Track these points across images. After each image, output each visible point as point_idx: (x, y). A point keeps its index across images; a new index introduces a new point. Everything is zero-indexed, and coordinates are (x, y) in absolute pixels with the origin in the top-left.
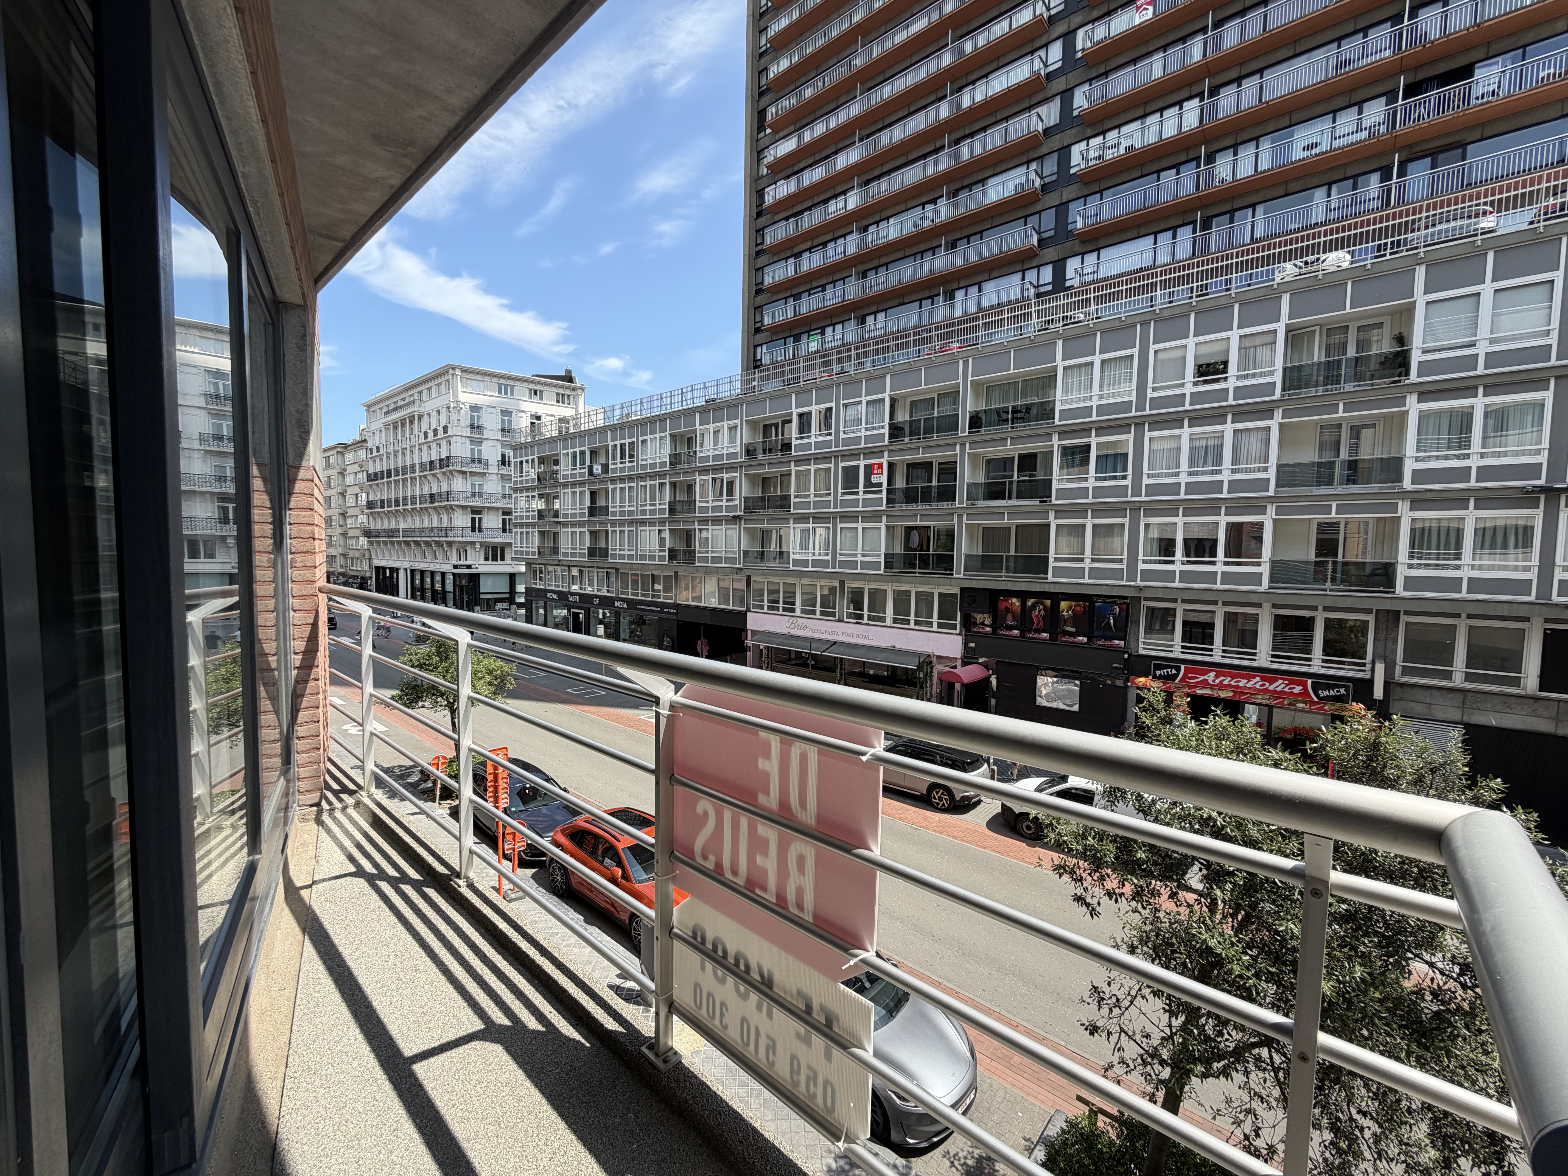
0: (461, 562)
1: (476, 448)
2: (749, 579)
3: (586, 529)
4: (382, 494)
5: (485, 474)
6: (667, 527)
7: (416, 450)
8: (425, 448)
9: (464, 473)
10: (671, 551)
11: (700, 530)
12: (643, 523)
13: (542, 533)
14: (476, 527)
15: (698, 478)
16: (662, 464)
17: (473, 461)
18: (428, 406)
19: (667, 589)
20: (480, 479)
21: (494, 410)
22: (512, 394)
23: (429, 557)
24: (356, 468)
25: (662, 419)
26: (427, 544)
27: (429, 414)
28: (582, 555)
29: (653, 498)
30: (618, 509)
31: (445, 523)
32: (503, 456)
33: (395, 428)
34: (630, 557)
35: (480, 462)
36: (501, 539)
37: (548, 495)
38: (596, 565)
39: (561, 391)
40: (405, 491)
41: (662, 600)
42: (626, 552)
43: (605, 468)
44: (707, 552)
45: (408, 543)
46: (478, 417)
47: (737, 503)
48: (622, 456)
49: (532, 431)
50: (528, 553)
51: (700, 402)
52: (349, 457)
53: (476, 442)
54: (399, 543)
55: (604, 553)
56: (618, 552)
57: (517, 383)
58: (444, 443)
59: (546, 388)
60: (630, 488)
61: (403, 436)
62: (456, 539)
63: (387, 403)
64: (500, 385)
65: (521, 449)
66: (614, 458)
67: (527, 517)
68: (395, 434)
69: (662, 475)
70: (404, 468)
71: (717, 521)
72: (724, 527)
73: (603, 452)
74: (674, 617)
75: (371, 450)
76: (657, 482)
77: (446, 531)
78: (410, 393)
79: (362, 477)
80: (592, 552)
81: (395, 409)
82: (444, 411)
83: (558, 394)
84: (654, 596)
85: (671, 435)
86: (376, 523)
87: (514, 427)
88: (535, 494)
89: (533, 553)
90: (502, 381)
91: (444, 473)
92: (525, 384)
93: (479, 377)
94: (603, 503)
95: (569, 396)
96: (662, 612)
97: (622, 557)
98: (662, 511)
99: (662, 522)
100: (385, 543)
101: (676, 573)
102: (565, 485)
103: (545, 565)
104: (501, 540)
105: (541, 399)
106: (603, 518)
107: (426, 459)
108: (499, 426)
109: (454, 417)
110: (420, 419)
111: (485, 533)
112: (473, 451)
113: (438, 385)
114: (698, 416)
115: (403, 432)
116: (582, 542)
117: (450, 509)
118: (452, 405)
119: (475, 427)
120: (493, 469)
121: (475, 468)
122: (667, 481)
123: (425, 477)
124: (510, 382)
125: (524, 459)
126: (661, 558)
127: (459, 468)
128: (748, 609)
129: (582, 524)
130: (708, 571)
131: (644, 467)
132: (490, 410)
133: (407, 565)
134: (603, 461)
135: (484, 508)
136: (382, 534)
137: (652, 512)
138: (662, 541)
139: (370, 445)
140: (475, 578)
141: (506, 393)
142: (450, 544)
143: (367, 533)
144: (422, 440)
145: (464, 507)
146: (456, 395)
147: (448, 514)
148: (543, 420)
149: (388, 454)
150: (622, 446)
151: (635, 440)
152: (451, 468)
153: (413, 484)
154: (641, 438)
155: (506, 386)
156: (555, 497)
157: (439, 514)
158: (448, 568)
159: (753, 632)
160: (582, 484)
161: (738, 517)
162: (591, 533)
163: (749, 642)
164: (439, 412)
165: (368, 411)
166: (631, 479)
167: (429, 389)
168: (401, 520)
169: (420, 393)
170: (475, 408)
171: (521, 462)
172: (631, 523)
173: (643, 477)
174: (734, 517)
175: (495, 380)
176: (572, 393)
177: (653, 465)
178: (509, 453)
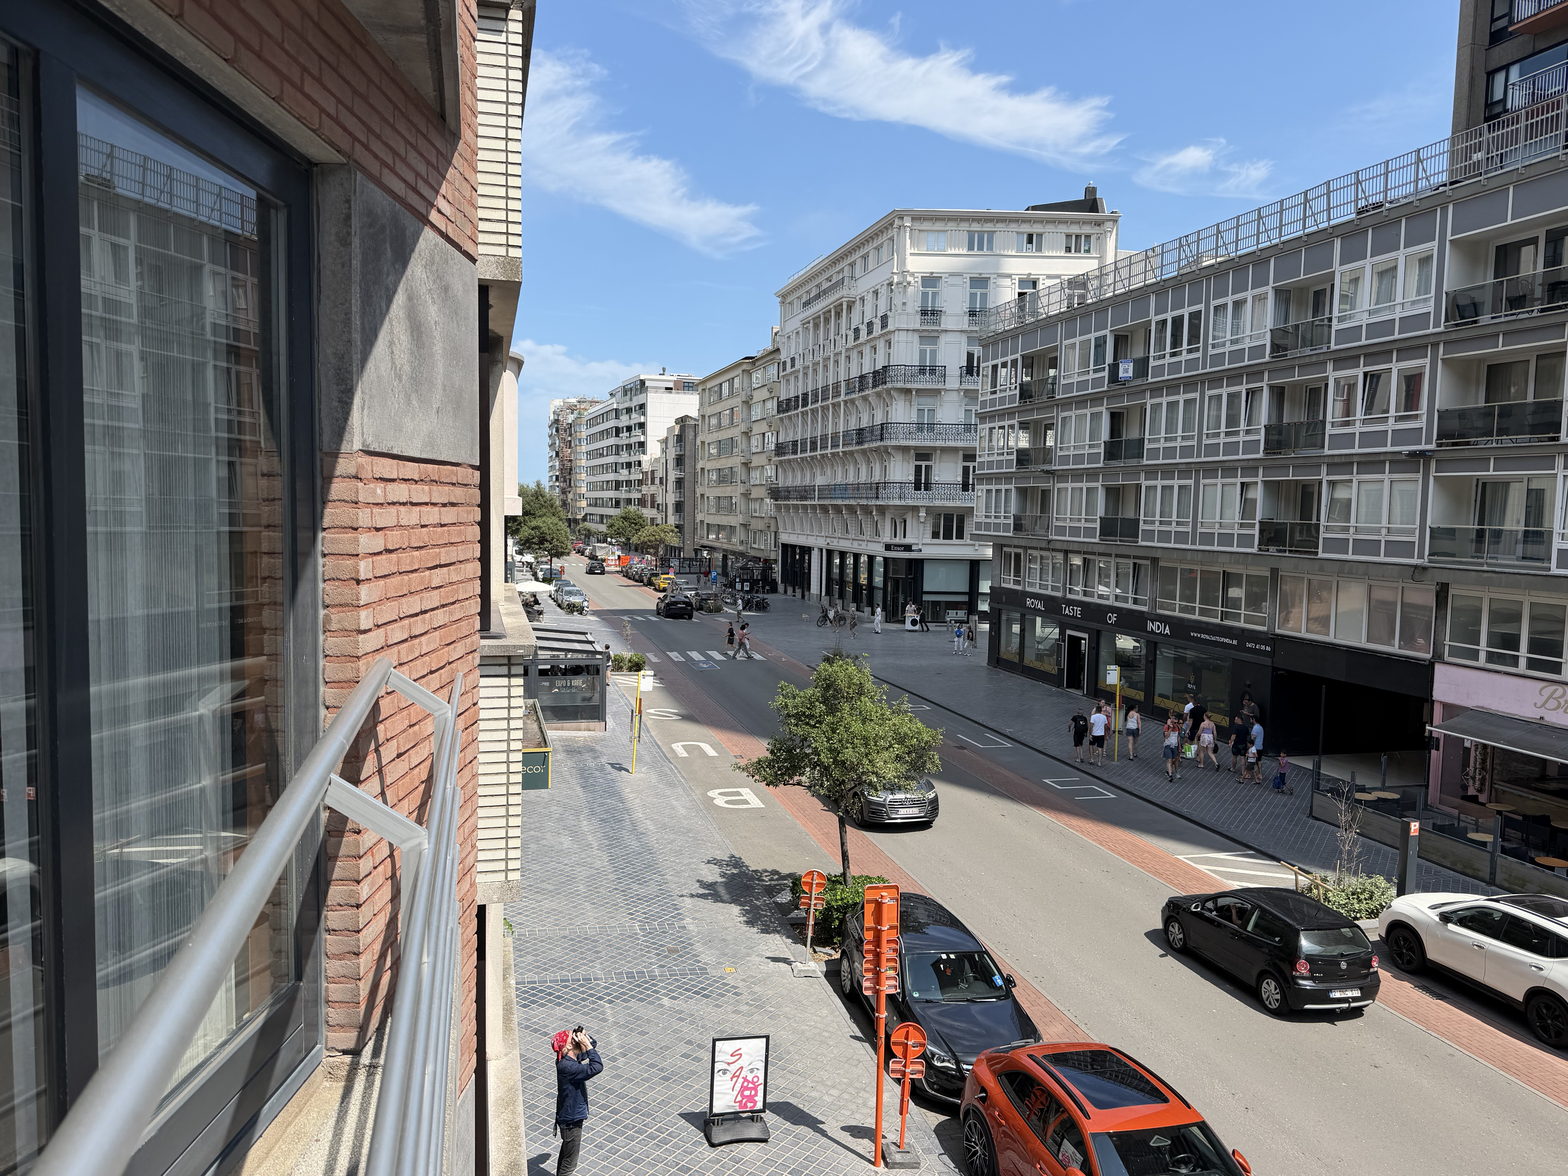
0: (898, 540)
1: (928, 348)
2: (1442, 593)
3: (1098, 485)
4: (795, 433)
5: (938, 392)
6: (1260, 479)
7: (842, 360)
8: (854, 355)
9: (908, 391)
10: (1264, 526)
11: (1332, 484)
12: (1210, 470)
13: (1023, 492)
14: (922, 482)
15: (1332, 375)
16: (1257, 351)
17: (922, 370)
18: (863, 286)
19: (1254, 601)
20: (929, 400)
21: (957, 280)
22: (990, 248)
23: (853, 532)
24: (764, 394)
25: (1259, 259)
26: (851, 509)
27: (862, 299)
28: (1089, 532)
29: (1232, 420)
30: (1162, 444)
31: (877, 478)
32: (970, 356)
33: (816, 326)
34: (1181, 537)
35: (933, 371)
36: (959, 502)
37: (1036, 422)
38: (1114, 551)
39: (1075, 230)
40: (825, 427)
41: (1242, 624)
42: (1173, 528)
43: (1142, 366)
44: (1346, 529)
45: (824, 509)
46: (934, 294)
47: (1422, 423)
48: (1176, 341)
49: (1022, 308)
50: (997, 527)
51: (1345, 214)
52: (757, 377)
53: (929, 338)
54: (814, 507)
55: (1131, 528)
56: (1157, 527)
57: (1000, 226)
58: (881, 345)
59: (1050, 228)
60: (1186, 402)
61: (826, 338)
62: (891, 503)
63: (807, 288)
64: (971, 234)
65: (995, 343)
66: (1161, 345)
67: (1000, 464)
68: (816, 336)
69: (1254, 373)
70: (825, 389)
71: (1370, 464)
72: (1386, 477)
73: (1140, 337)
74: (1268, 661)
75: (785, 363)
76: (1243, 389)
77: (876, 489)
78: (838, 268)
79: (772, 406)
80: (1108, 527)
81: (818, 296)
82: (883, 291)
83: (1069, 236)
84: (1225, 616)
85: (1277, 291)
86: (785, 478)
87: (991, 305)
88: (1015, 422)
89: (1006, 527)
90: (976, 227)
91: (879, 395)
92: (1014, 227)
93: (939, 226)
94: (1134, 434)
95: (1088, 237)
96: (1241, 647)
97: (1165, 536)
98: (1251, 446)
99: (1250, 468)
100: (796, 507)
101: (1274, 571)
102: (1066, 404)
103: (1026, 548)
104: (958, 504)
105: (1039, 249)
106: (1133, 462)
107: (855, 373)
108: (966, 307)
109: (898, 300)
110: (850, 308)
111: (934, 491)
112: (923, 353)
113: (878, 249)
114: (1338, 244)
115: (827, 331)
116: (1090, 507)
117: (884, 453)
118: (896, 279)
119: (930, 313)
120: (953, 382)
121: (925, 383)
122: (1264, 384)
123: (852, 401)
124: (988, 227)
125: (999, 361)
126: (1245, 540)
127: (900, 385)
128: (1438, 657)
129: (1092, 475)
130: (1347, 570)
131: (1218, 359)
132: (951, 280)
133: (821, 543)
134: (1139, 353)
135: (935, 448)
136: (792, 495)
137: (1231, 448)
138: (1247, 507)
139: (784, 356)
140: (916, 567)
141: (981, 248)
142: (882, 510)
143: (775, 493)
144: (851, 343)
145: (905, 449)
146: (902, 262)
147: (882, 460)
148: (1040, 286)
149: (806, 368)
150: (1178, 322)
151: (1201, 307)
152: (889, 385)
153: (836, 415)
154: (1214, 303)
155: (981, 234)
156: (1049, 427)
157: (868, 462)
158: (877, 550)
159: (1446, 706)
160: (1096, 399)
161: (1422, 453)
162: (1109, 490)
163: (1436, 729)
164: (876, 293)
165: (783, 303)
166: (1190, 384)
167: (865, 257)
168: (818, 472)
169: (852, 265)
170: (930, 281)
171: (995, 367)
172: (1185, 471)
173: (1215, 380)
174: (1412, 454)
175: (964, 226)
176: (1096, 230)
177: (1237, 355)
178: (977, 351)
